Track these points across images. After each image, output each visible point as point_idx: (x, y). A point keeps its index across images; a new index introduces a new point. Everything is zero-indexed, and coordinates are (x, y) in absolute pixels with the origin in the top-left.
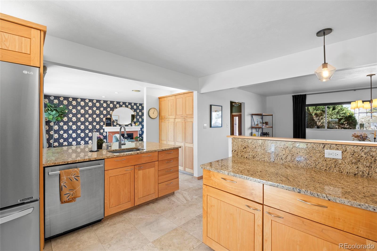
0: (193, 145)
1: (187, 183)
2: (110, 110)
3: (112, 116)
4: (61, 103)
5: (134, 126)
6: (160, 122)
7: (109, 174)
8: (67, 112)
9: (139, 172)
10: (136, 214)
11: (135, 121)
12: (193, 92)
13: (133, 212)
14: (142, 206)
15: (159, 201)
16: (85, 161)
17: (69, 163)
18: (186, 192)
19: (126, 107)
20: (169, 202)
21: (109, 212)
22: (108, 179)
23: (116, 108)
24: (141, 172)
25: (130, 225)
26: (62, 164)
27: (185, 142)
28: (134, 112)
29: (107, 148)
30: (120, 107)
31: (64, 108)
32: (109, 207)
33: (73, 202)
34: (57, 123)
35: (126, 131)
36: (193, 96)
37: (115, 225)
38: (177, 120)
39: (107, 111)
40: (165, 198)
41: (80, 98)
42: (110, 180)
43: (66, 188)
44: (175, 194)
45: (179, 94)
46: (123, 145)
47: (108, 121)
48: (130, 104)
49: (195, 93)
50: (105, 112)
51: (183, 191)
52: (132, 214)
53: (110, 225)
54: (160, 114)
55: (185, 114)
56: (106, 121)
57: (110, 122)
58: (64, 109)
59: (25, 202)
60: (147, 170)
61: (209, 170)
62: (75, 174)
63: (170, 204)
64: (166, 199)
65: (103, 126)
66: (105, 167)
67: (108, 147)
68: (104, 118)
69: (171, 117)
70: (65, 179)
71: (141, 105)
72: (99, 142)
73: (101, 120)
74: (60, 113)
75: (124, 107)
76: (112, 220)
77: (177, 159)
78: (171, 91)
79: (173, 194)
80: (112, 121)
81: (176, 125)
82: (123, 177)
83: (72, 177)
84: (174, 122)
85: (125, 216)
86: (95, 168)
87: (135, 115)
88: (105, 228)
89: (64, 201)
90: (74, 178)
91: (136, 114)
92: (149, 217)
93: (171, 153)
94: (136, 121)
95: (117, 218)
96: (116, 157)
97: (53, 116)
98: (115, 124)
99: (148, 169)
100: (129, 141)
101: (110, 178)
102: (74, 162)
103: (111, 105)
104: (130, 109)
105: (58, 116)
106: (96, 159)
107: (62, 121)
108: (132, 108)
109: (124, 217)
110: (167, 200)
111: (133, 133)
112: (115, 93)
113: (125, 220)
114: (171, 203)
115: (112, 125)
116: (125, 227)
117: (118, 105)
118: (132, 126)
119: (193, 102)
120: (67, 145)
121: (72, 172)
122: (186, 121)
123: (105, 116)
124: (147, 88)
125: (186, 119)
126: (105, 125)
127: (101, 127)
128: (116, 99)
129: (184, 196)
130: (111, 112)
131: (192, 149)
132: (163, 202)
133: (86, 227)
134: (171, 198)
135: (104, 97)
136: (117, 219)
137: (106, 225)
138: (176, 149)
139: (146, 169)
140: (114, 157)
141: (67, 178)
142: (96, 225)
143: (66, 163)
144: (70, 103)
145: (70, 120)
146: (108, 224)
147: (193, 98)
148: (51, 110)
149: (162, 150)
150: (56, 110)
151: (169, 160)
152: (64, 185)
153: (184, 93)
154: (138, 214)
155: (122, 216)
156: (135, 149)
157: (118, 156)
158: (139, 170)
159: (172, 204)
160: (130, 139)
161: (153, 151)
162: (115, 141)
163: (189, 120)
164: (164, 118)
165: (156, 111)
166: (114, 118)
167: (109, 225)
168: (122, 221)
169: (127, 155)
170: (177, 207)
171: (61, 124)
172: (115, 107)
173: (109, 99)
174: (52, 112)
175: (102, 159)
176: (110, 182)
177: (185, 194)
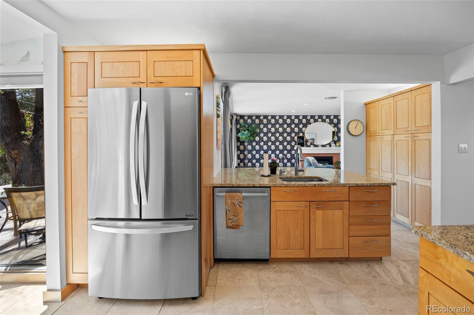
0: (431, 183)
1: (414, 249)
2: (303, 127)
3: (305, 134)
4: (253, 121)
5: (334, 146)
6: (368, 140)
7: (277, 206)
8: (258, 131)
9: (316, 212)
10: (311, 269)
11: (335, 140)
12: (431, 85)
13: (309, 265)
14: (323, 261)
15: (351, 264)
16: (249, 186)
17: (234, 186)
18: (407, 266)
19: (322, 121)
20: (368, 271)
21: (277, 254)
22: (274, 212)
23: (310, 124)
24: (319, 213)
25: (299, 282)
26: (228, 186)
27: (413, 176)
28: (334, 127)
29: (280, 174)
30: (314, 122)
31: (255, 127)
32: (275, 247)
33: (236, 229)
34: (250, 143)
35: (303, 153)
36: (430, 93)
37: (281, 273)
38: (397, 137)
39: (299, 128)
40: (362, 262)
41: (278, 116)
42: (277, 215)
43: (230, 212)
44: (383, 261)
45: (402, 93)
46: (300, 171)
47: (300, 140)
48: (328, 117)
49: (436, 87)
50: (296, 130)
51: (400, 262)
52: (306, 267)
53: (276, 271)
54: (367, 128)
55: (413, 126)
56: (298, 140)
57: (302, 141)
58: (256, 129)
59: (188, 218)
60: (330, 212)
61: (432, 241)
62: (238, 199)
63: (370, 276)
64: (364, 264)
65: (295, 146)
66: (271, 197)
67: (281, 172)
68: (296, 136)
69: (386, 132)
70: (230, 203)
71: (336, 117)
72: (272, 165)
73: (292, 139)
74: (252, 133)
75: (320, 122)
76: (280, 266)
77: (387, 203)
78: (389, 91)
79: (379, 260)
80: (305, 140)
81: (395, 145)
82: (293, 214)
83: (236, 202)
84: (392, 141)
85: (296, 266)
86: (260, 197)
87: (335, 131)
88: (269, 271)
89: (228, 226)
90: (238, 203)
91: (337, 131)
92: (328, 283)
93: (374, 192)
94: (337, 139)
95: (286, 265)
96: (284, 186)
97: (246, 135)
98: (309, 144)
99: (332, 211)
100: (315, 167)
101: (277, 211)
102: (238, 185)
103: (304, 121)
104: (328, 123)
105: (250, 136)
106: (261, 185)
107: (255, 141)
108: (331, 122)
109: (295, 268)
110: (365, 267)
111: (332, 157)
112: (305, 104)
113: (295, 271)
114: (372, 275)
115: (305, 146)
116: (292, 282)
117: (312, 120)
118: (330, 146)
119: (430, 103)
120: (251, 166)
121: (236, 196)
122: (416, 138)
123: (296, 134)
124: (344, 91)
125: (416, 135)
126: (296, 145)
127: (292, 147)
128: (309, 112)
129: (400, 272)
130: (304, 129)
131: (429, 190)
132: (357, 267)
133: (252, 262)
134: (374, 267)
135: (294, 111)
136: (286, 267)
137: (271, 268)
138: (387, 187)
139: (329, 210)
140: (282, 186)
141: (231, 202)
142: (262, 264)
143: (231, 186)
144: (261, 122)
145: (261, 139)
146: (275, 268)
147: (430, 96)
148: (244, 130)
149: (356, 184)
150: (248, 129)
151: (370, 204)
152: (229, 208)
153: (411, 88)
154: (314, 271)
155: (293, 266)
156: (316, 178)
157: (286, 185)
158: (317, 209)
159: (374, 277)
160: (329, 164)
161: (339, 185)
162: (307, 166)
163: (422, 136)
164: (375, 135)
165: (359, 123)
166: (307, 137)
167: (274, 270)
168: (291, 271)
169: (299, 186)
170: (381, 285)
171: (254, 144)
172: (308, 122)
173: (301, 113)
174: (245, 131)
175: (268, 186)
176: (277, 217)
177: (405, 267)
